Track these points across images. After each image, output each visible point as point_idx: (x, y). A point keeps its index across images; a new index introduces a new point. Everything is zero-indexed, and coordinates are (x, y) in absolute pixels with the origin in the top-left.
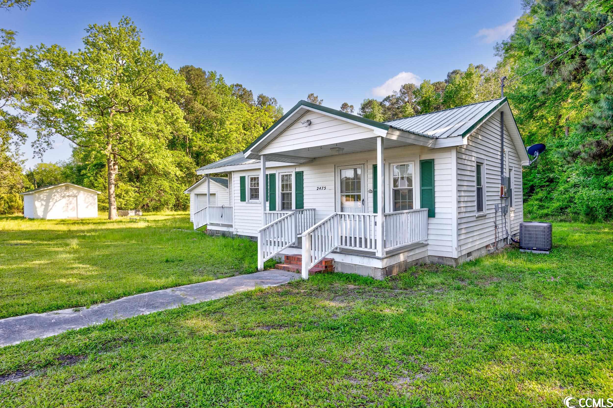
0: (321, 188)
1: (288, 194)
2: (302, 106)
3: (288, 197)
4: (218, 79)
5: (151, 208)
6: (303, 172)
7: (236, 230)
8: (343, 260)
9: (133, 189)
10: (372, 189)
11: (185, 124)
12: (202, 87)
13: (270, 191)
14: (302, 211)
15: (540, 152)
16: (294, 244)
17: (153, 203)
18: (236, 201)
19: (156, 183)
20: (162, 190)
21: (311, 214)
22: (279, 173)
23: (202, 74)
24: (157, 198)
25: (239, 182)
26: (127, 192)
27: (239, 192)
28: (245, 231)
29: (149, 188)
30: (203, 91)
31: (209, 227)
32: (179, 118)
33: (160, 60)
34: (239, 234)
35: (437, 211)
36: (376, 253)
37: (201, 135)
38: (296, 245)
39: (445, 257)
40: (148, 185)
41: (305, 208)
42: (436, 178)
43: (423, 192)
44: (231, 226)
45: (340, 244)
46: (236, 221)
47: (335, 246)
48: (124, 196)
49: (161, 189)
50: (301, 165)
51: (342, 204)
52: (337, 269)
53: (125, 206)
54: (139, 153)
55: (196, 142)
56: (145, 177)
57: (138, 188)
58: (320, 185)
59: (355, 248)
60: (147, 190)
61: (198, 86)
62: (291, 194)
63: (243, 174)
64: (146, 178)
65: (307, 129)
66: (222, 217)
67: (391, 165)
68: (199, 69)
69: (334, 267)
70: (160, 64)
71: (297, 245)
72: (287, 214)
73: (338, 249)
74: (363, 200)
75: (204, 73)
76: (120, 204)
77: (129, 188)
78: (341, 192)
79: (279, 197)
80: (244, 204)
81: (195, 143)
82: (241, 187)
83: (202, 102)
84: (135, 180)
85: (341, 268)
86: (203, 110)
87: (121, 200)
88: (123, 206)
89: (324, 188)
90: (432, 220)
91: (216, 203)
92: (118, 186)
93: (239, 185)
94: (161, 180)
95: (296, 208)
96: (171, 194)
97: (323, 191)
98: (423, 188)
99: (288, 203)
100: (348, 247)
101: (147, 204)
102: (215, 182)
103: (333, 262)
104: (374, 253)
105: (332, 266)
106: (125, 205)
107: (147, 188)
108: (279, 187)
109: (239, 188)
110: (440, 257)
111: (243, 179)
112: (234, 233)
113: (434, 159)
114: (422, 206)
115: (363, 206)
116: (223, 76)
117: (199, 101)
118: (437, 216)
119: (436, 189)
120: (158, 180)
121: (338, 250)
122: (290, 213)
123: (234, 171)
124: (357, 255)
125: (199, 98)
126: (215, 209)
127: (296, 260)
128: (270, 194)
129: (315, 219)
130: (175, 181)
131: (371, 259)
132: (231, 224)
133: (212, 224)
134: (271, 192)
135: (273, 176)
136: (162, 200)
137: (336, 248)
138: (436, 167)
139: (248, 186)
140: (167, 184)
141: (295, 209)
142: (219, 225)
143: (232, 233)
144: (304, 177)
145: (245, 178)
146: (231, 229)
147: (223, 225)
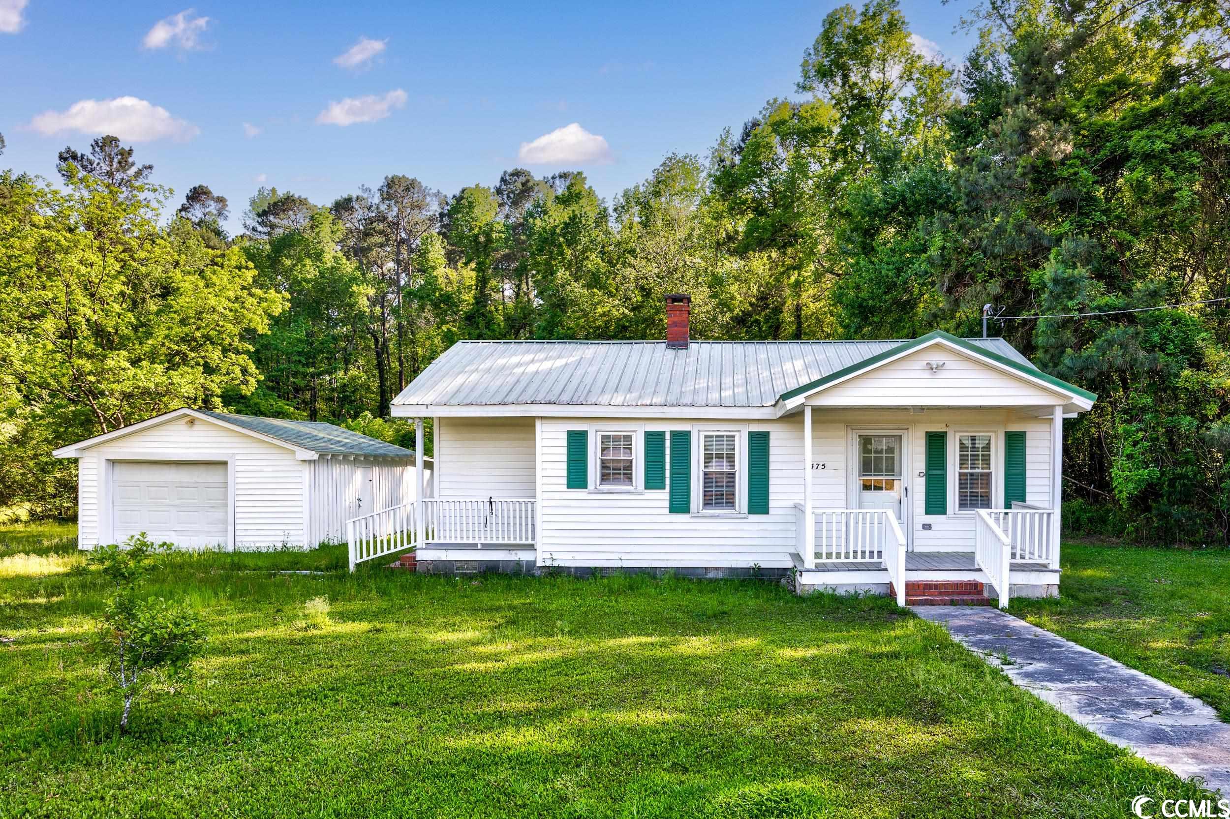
0: (815, 466)
1: (723, 474)
3: (719, 482)
6: (768, 431)
7: (548, 555)
10: (924, 471)
13: (672, 468)
18: (547, 488)
22: (701, 431)
25: (564, 444)
27: (563, 466)
31: (426, 555)
34: (558, 564)
36: (1050, 565)
42: (1029, 458)
46: (548, 533)
51: (859, 494)
62: (734, 474)
63: (577, 427)
65: (927, 374)
66: (484, 526)
67: (957, 434)
74: (906, 489)
78: (859, 475)
79: (698, 480)
82: (569, 455)
89: (820, 467)
93: (564, 451)
95: (750, 503)
97: (819, 471)
98: (1009, 472)
99: (719, 493)
104: (1045, 566)
108: (698, 460)
109: (564, 458)
111: (575, 438)
112: (538, 565)
113: (1026, 432)
115: (906, 499)
119: (1028, 474)
128: (672, 473)
131: (1042, 574)
134: (676, 470)
135: (681, 436)
138: (1029, 443)
139: (596, 453)
142: (473, 547)
143: (532, 564)
144: (772, 443)
145: (583, 435)
146: (524, 556)
147: (486, 547)
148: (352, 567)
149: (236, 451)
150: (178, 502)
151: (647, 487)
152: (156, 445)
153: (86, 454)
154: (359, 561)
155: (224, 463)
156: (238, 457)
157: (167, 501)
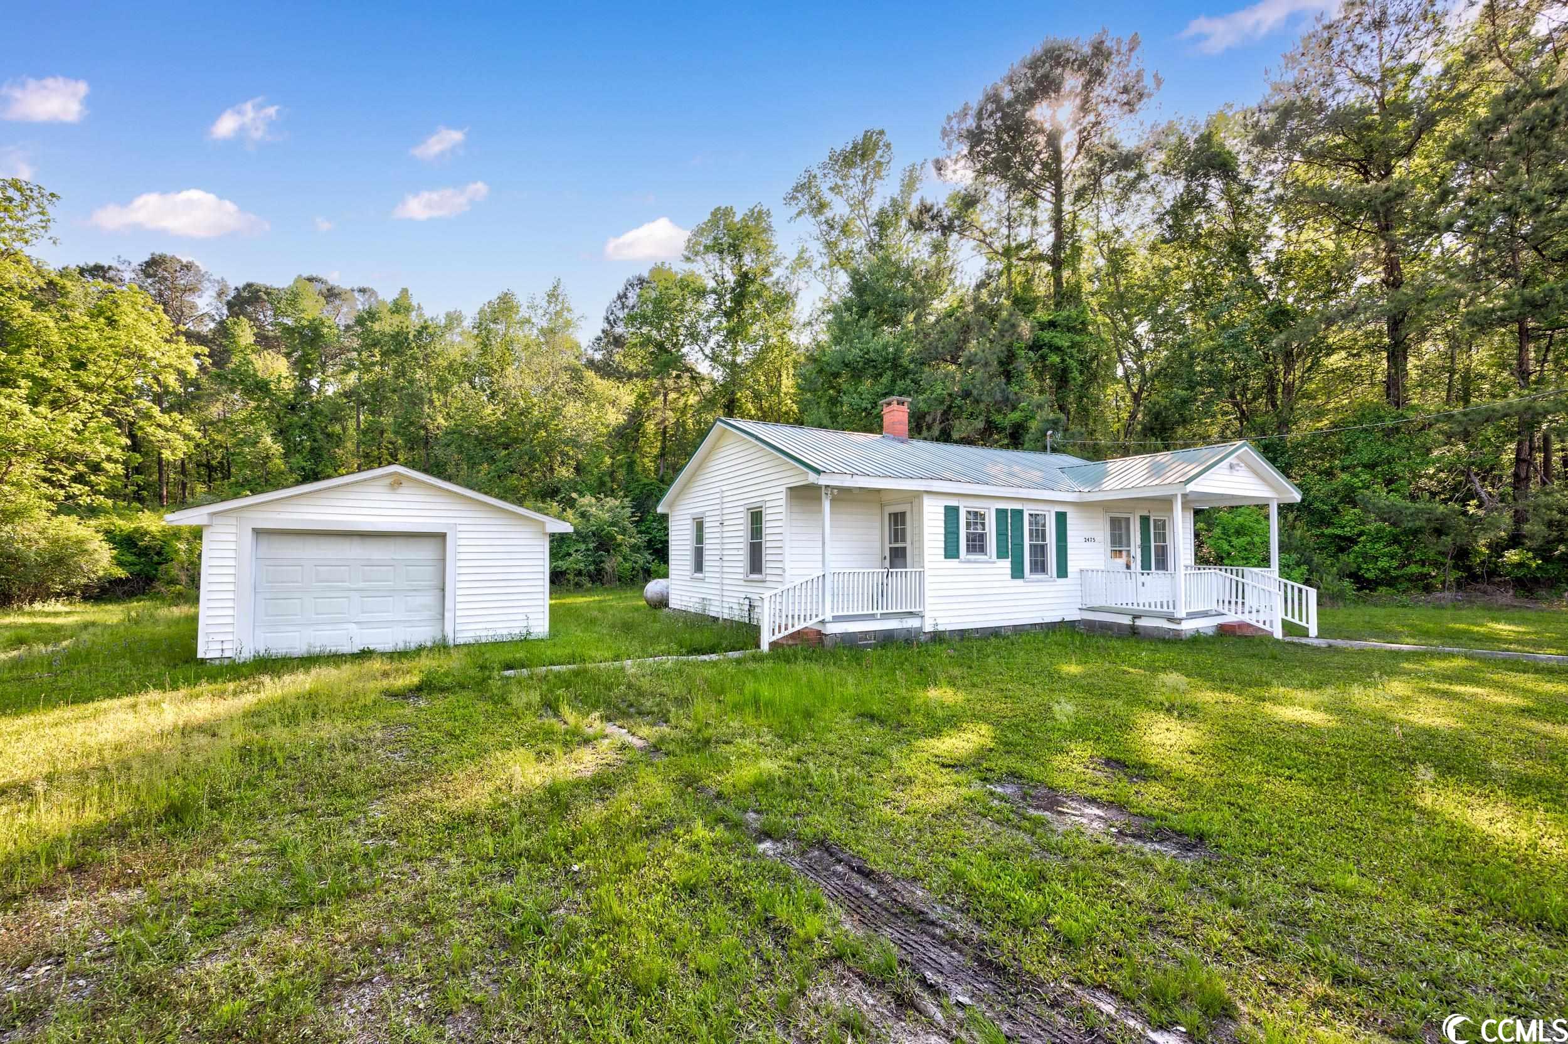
0: (1089, 539)
1: (1037, 546)
3: (1037, 552)
7: (933, 621)
13: (1012, 540)
14: (1066, 575)
18: (931, 558)
22: (1027, 510)
25: (941, 516)
27: (942, 537)
28: (956, 620)
31: (835, 628)
34: (939, 628)
41: (1070, 570)
44: (915, 614)
46: (931, 601)
58: (1088, 535)
62: (1044, 546)
63: (951, 502)
66: (882, 595)
74: (1134, 557)
79: (1028, 551)
80: (953, 563)
82: (946, 528)
89: (1092, 540)
93: (942, 524)
97: (1091, 543)
99: (1043, 562)
108: (1027, 534)
109: (942, 530)
112: (926, 631)
128: (1012, 545)
132: (914, 610)
134: (1015, 542)
135: (1017, 514)
142: (872, 617)
143: (919, 631)
144: (1069, 521)
145: (956, 510)
146: (912, 623)
147: (885, 616)
148: (765, 647)
149: (458, 521)
150: (361, 585)
151: (998, 557)
152: (338, 510)
153: (216, 520)
154: (774, 638)
155: (443, 536)
156: (460, 528)
157: (346, 584)
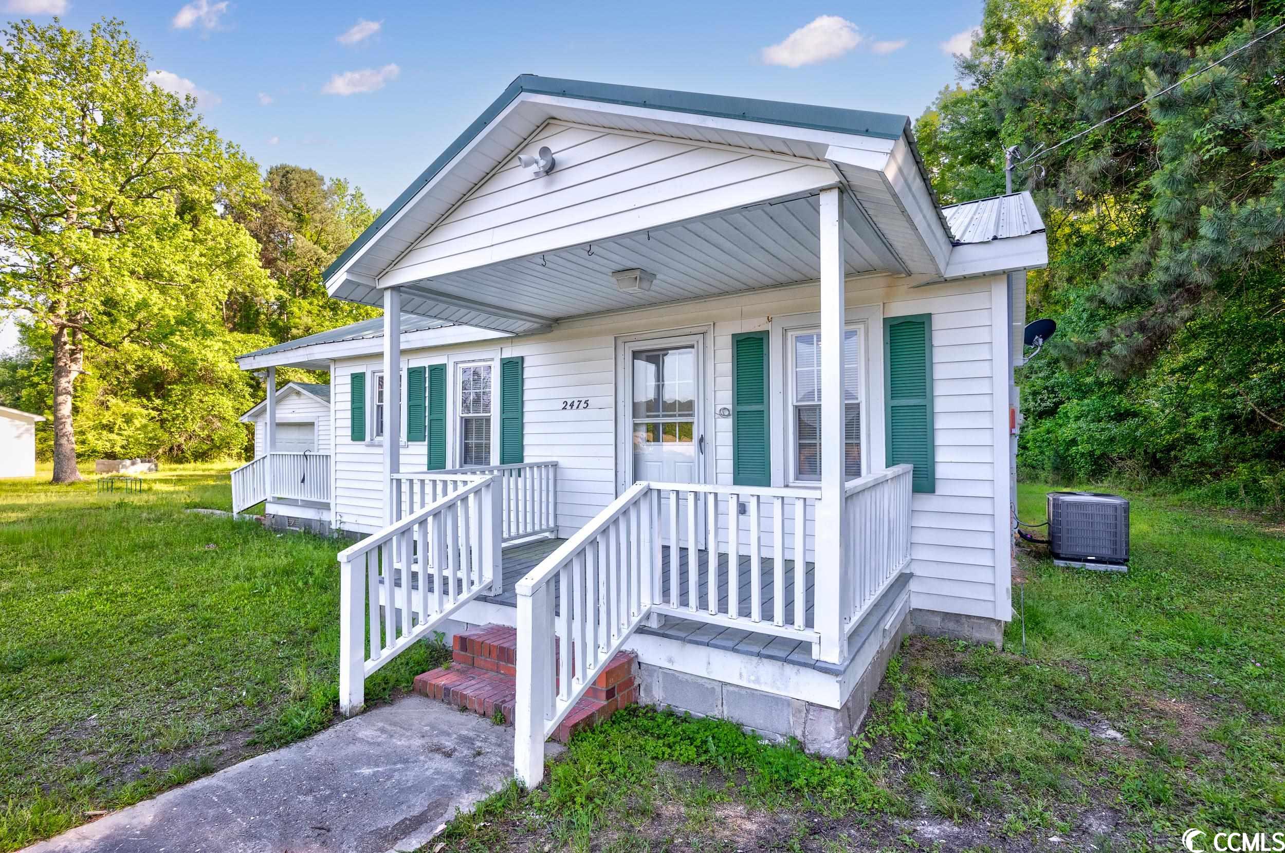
0: (576, 404)
1: (479, 420)
2: (525, 97)
3: (479, 431)
4: (352, 195)
5: (188, 454)
6: (522, 358)
7: (339, 518)
8: (670, 661)
9: (144, 412)
10: (730, 407)
11: (258, 269)
12: (315, 208)
13: (430, 414)
14: (519, 470)
15: (1045, 338)
16: (490, 589)
17: (193, 443)
18: (339, 440)
19: (201, 401)
20: (215, 416)
21: (544, 476)
22: (456, 363)
23: (316, 181)
24: (204, 434)
25: (348, 388)
26: (128, 419)
27: (349, 414)
28: (362, 520)
29: (183, 411)
30: (317, 217)
31: (271, 509)
32: (244, 256)
33: (190, 111)
34: (346, 527)
35: (941, 471)
36: (815, 648)
37: (311, 304)
38: (498, 590)
39: (969, 617)
40: (181, 405)
41: (527, 460)
42: (940, 372)
43: (894, 415)
44: (327, 506)
45: (658, 599)
46: (339, 492)
47: (644, 610)
48: (120, 429)
49: (213, 413)
50: (517, 337)
51: (635, 446)
52: (649, 690)
53: (122, 451)
54: (134, 326)
55: (300, 318)
56: (175, 386)
57: (158, 410)
58: (572, 394)
59: (721, 620)
60: (178, 415)
61: (307, 205)
62: (488, 420)
63: (358, 369)
64: (177, 389)
65: (539, 186)
66: (303, 481)
67: (789, 334)
68: (310, 172)
69: (636, 683)
70: (188, 121)
71: (500, 591)
72: (465, 483)
73: (654, 617)
74: (702, 440)
75: (321, 179)
76: (109, 445)
77: (134, 410)
78: (634, 416)
79: (454, 430)
80: (359, 447)
81: (297, 320)
82: (353, 402)
83: (315, 238)
84: (152, 393)
85: (665, 689)
86: (316, 253)
87: (113, 436)
88: (117, 449)
89: (583, 405)
90: (926, 502)
91: (316, 445)
92: (107, 407)
93: (348, 397)
94: (213, 394)
95: (503, 461)
96: (237, 425)
97: (581, 411)
98: (896, 402)
99: (479, 446)
100: (692, 613)
101: (179, 446)
102: (311, 395)
103: (635, 667)
104: (804, 647)
105: (630, 682)
106: (123, 447)
107: (178, 411)
108: (454, 402)
109: (348, 406)
110: (946, 616)
111: (358, 381)
112: (333, 527)
113: (930, 314)
114: (891, 461)
115: (702, 457)
116: (362, 191)
117: (308, 235)
118: (940, 489)
119: (940, 405)
120: (207, 394)
121: (654, 624)
122: (477, 479)
123: (334, 360)
124: (734, 650)
125: (309, 230)
126: (287, 459)
127: (495, 653)
128: (430, 421)
129: (555, 492)
130: (247, 397)
131: (789, 670)
132: (325, 501)
133: (279, 501)
134: (434, 416)
135: (438, 372)
136: (215, 437)
137: (648, 616)
138: (939, 338)
139: (372, 398)
140: (230, 404)
141: (498, 463)
142: (296, 502)
145: (363, 377)
147: (305, 504)
151: (410, 438)
154: (239, 510)
